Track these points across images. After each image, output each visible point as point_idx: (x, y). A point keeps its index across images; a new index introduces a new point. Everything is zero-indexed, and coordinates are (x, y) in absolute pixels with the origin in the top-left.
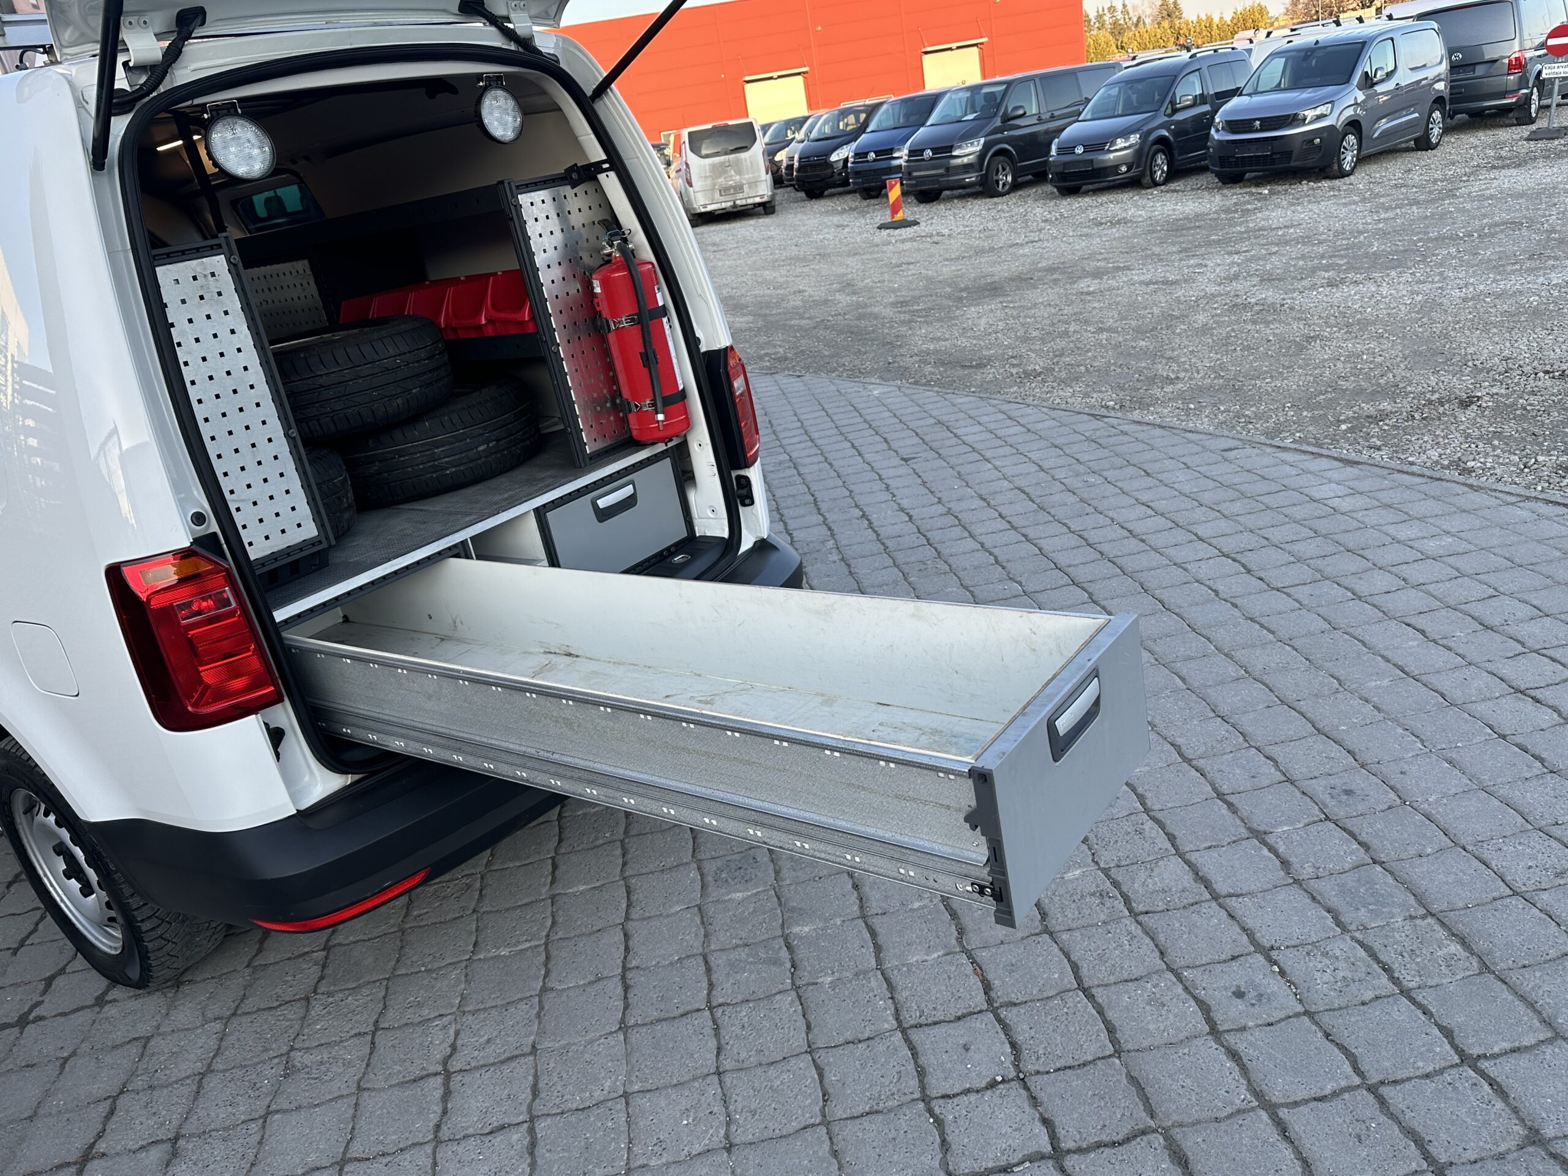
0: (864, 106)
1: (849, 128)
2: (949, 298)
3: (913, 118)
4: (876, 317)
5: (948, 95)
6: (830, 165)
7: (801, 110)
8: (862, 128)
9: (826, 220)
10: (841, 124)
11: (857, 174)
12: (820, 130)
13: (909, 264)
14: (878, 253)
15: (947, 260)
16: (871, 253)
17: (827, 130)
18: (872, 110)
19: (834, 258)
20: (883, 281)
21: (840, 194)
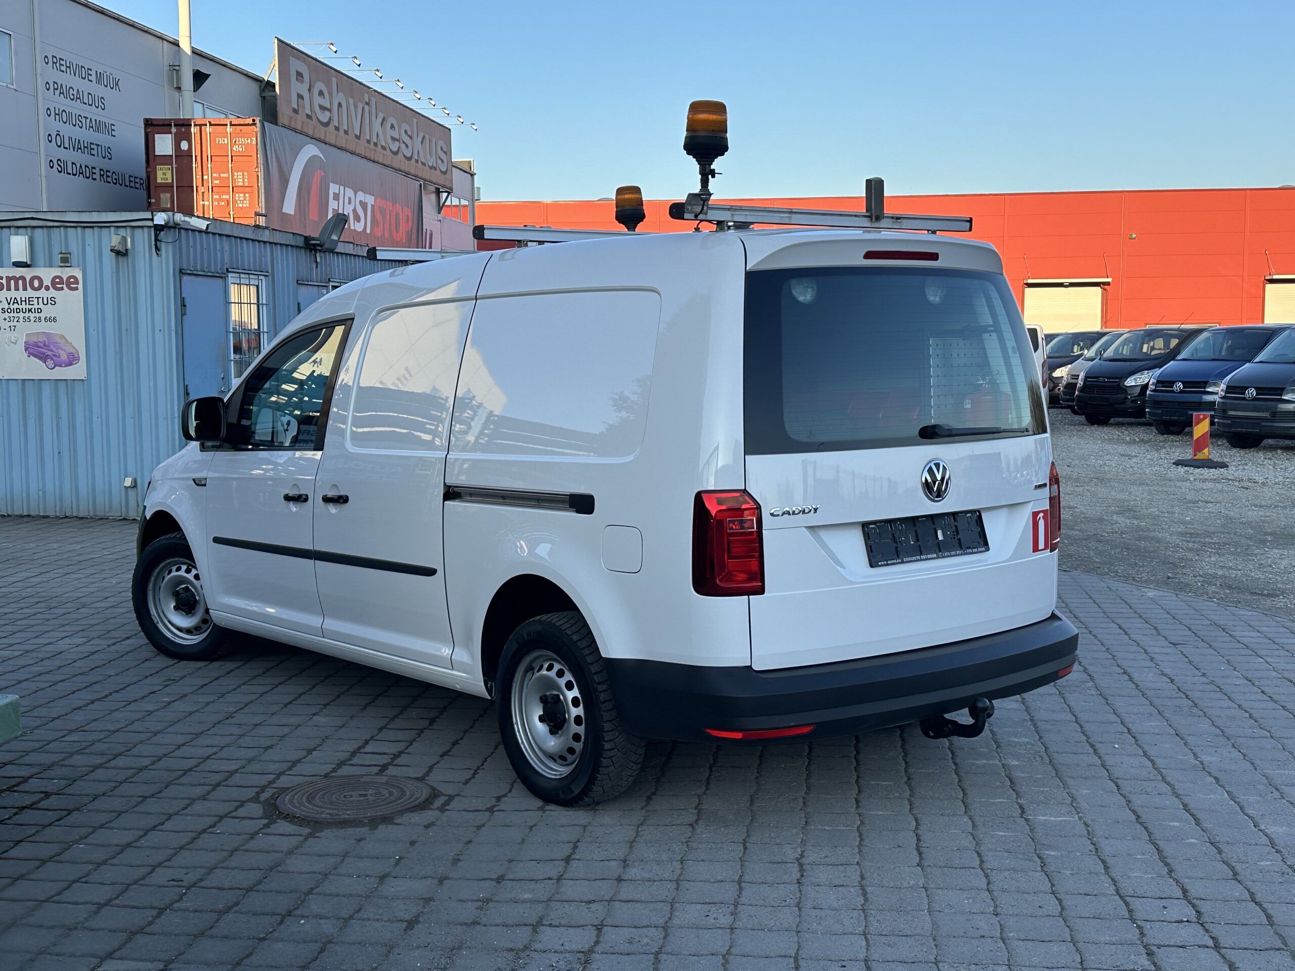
0: (1178, 330)
1: (1154, 353)
2: (1250, 538)
3: (1238, 352)
4: (1158, 541)
5: (1287, 332)
6: (1125, 390)
7: (1095, 326)
8: (1172, 355)
9: (1109, 447)
10: (1145, 346)
11: (1156, 403)
12: (1117, 349)
13: (1207, 502)
14: (1170, 486)
15: (1256, 506)
16: (1162, 486)
17: (1126, 352)
18: (1187, 336)
19: (1113, 484)
20: (1173, 513)
21: (1131, 424)
